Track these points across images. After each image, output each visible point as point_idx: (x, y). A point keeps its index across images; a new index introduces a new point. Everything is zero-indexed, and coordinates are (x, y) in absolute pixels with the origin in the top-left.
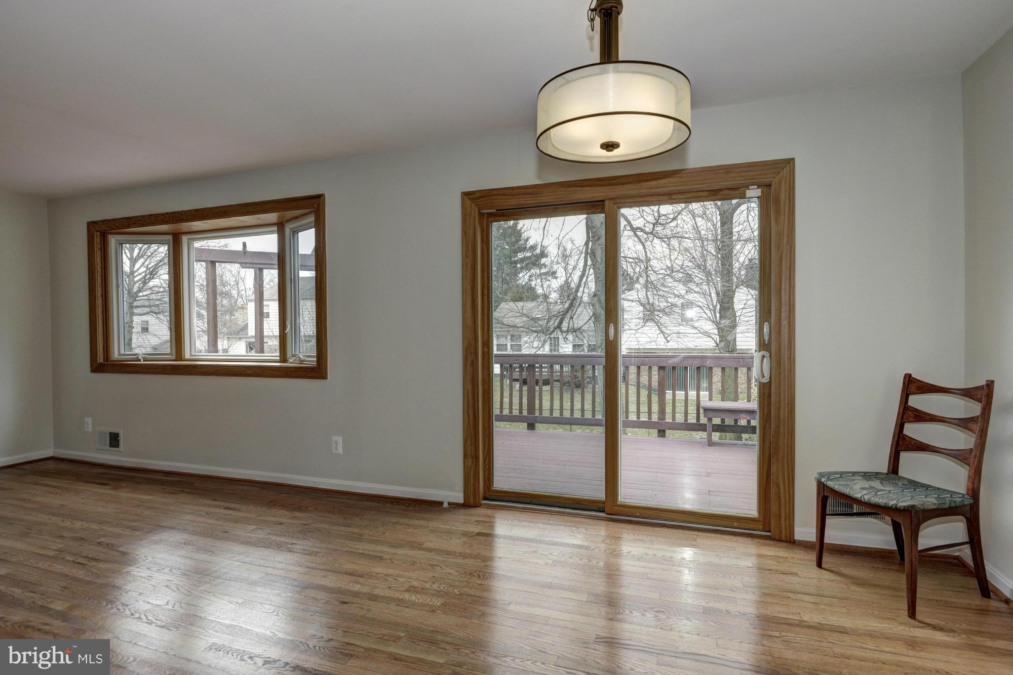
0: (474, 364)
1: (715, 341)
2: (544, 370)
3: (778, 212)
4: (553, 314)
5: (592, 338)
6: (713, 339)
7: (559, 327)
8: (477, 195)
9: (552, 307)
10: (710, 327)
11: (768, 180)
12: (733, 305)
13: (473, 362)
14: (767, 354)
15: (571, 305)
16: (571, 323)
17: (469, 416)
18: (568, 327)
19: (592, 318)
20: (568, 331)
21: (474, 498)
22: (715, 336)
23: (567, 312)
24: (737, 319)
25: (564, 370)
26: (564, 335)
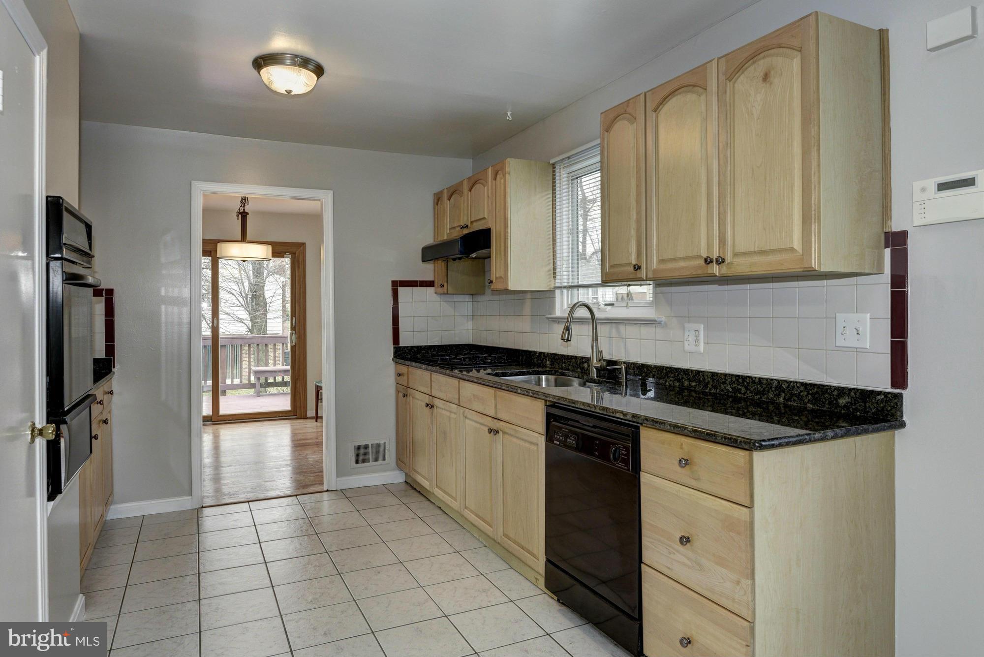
1: (247, 326)
3: (299, 267)
6: (246, 324)
10: (244, 315)
11: (294, 251)
12: (264, 293)
14: (294, 332)
22: (248, 322)
24: (268, 305)
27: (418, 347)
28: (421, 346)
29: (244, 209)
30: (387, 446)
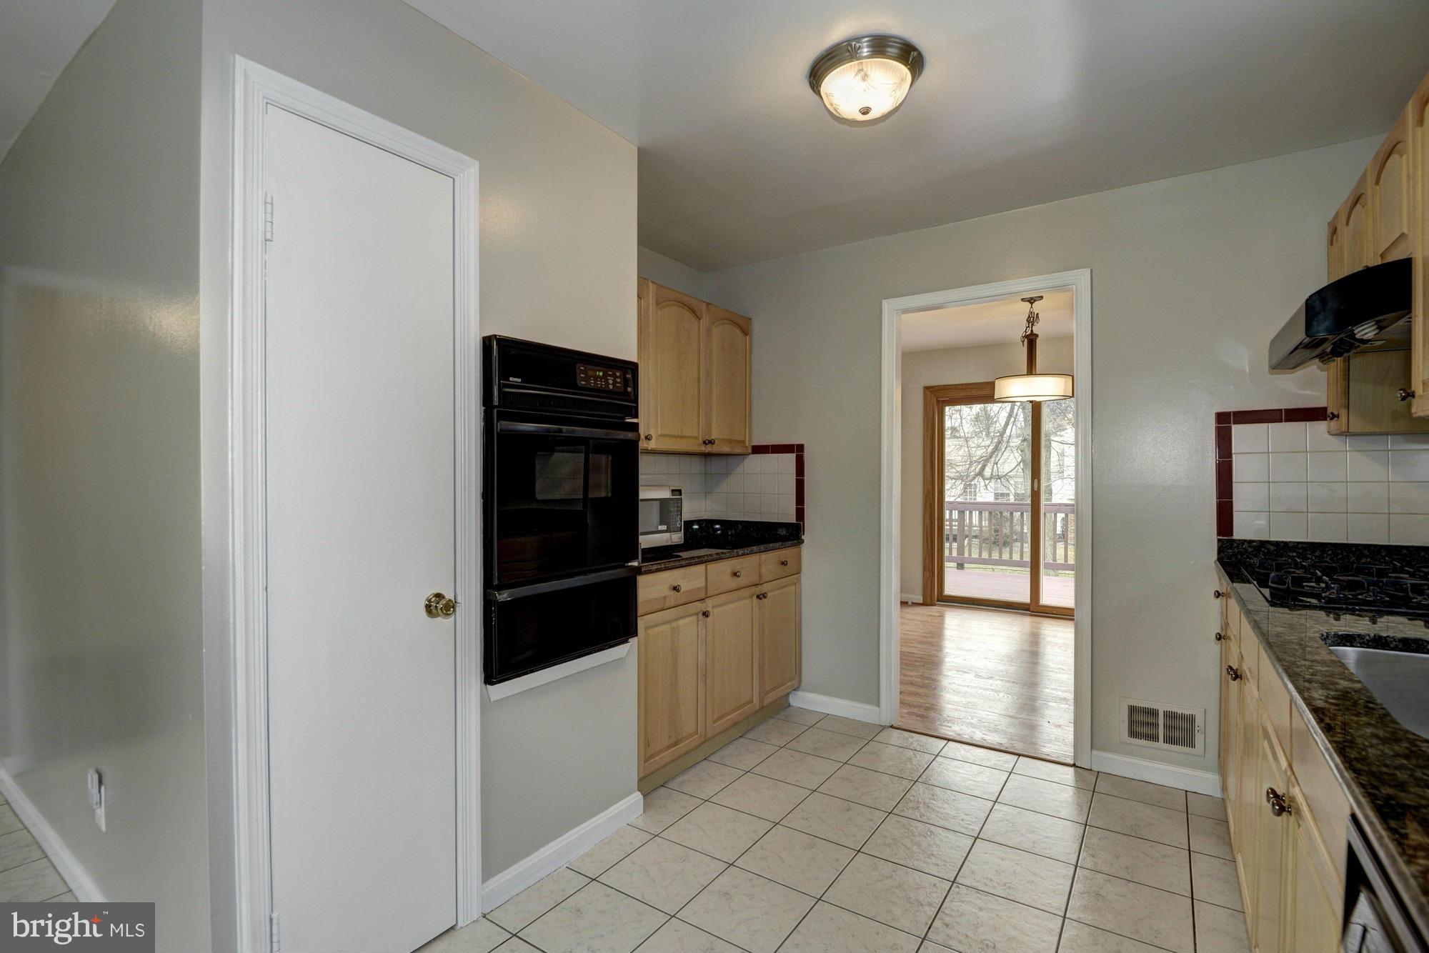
0: (932, 505)
2: (954, 523)
4: (974, 459)
5: (1020, 485)
7: (981, 474)
8: (936, 388)
9: (973, 452)
13: (931, 505)
15: (996, 449)
16: (995, 469)
17: (927, 543)
18: (992, 474)
19: (1021, 464)
20: (990, 479)
21: (931, 599)
23: (991, 457)
25: (983, 525)
26: (987, 482)
27: (1277, 544)
28: (1286, 544)
29: (1032, 331)
30: (1199, 722)
